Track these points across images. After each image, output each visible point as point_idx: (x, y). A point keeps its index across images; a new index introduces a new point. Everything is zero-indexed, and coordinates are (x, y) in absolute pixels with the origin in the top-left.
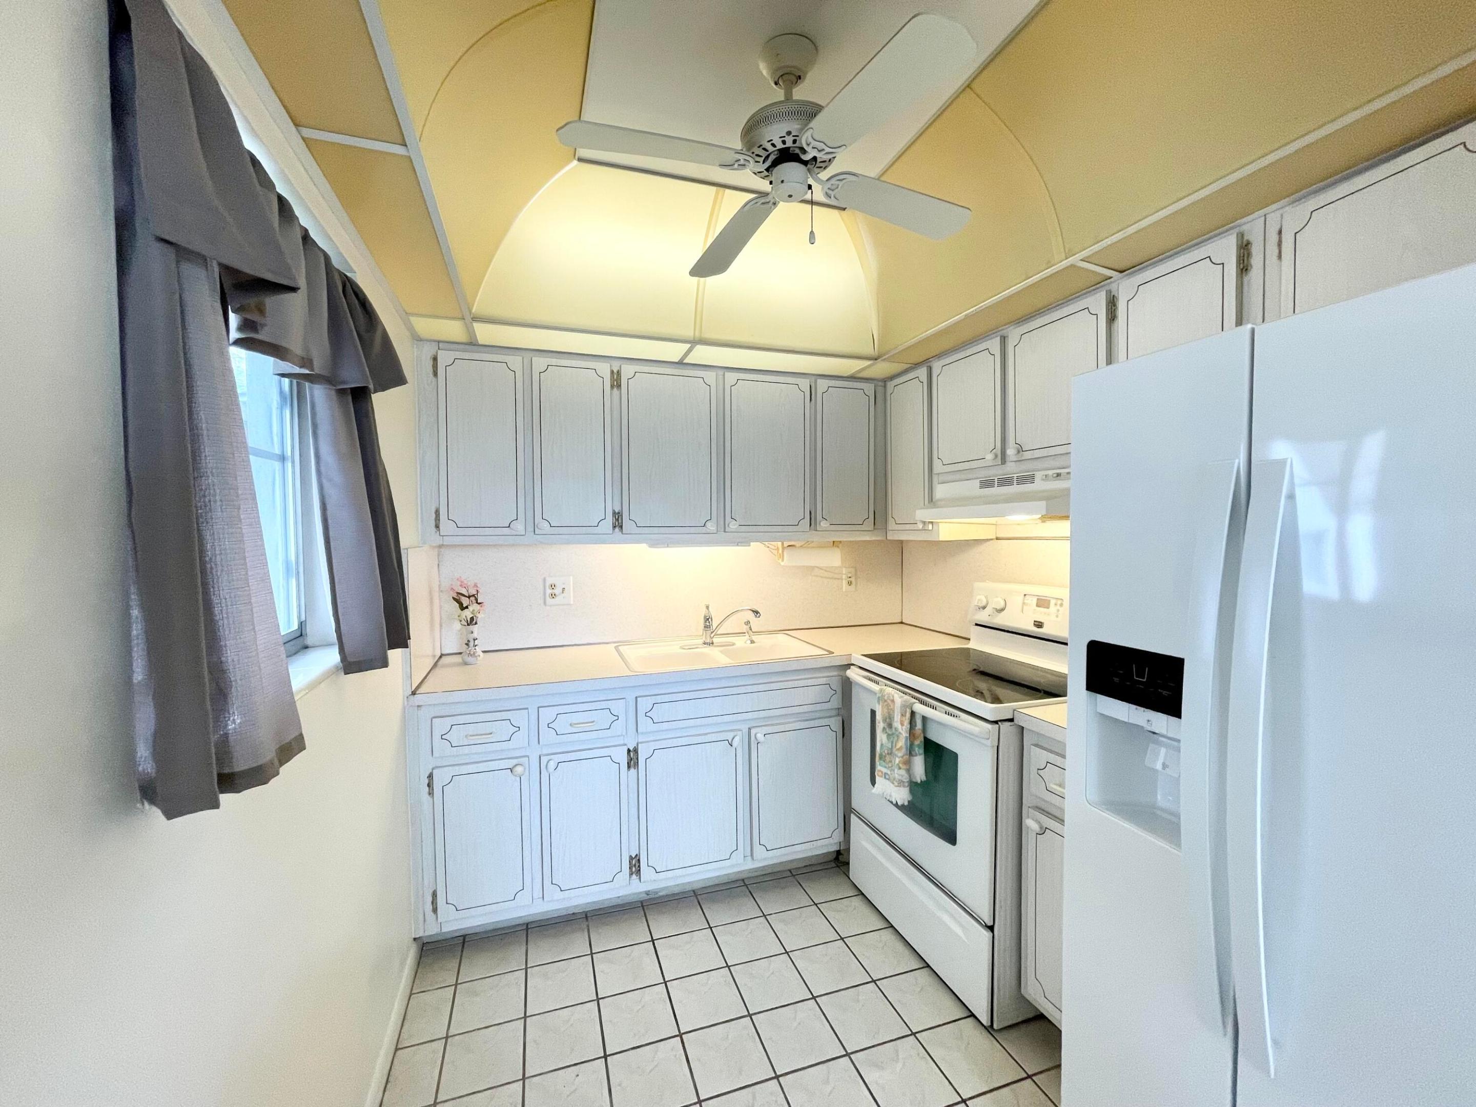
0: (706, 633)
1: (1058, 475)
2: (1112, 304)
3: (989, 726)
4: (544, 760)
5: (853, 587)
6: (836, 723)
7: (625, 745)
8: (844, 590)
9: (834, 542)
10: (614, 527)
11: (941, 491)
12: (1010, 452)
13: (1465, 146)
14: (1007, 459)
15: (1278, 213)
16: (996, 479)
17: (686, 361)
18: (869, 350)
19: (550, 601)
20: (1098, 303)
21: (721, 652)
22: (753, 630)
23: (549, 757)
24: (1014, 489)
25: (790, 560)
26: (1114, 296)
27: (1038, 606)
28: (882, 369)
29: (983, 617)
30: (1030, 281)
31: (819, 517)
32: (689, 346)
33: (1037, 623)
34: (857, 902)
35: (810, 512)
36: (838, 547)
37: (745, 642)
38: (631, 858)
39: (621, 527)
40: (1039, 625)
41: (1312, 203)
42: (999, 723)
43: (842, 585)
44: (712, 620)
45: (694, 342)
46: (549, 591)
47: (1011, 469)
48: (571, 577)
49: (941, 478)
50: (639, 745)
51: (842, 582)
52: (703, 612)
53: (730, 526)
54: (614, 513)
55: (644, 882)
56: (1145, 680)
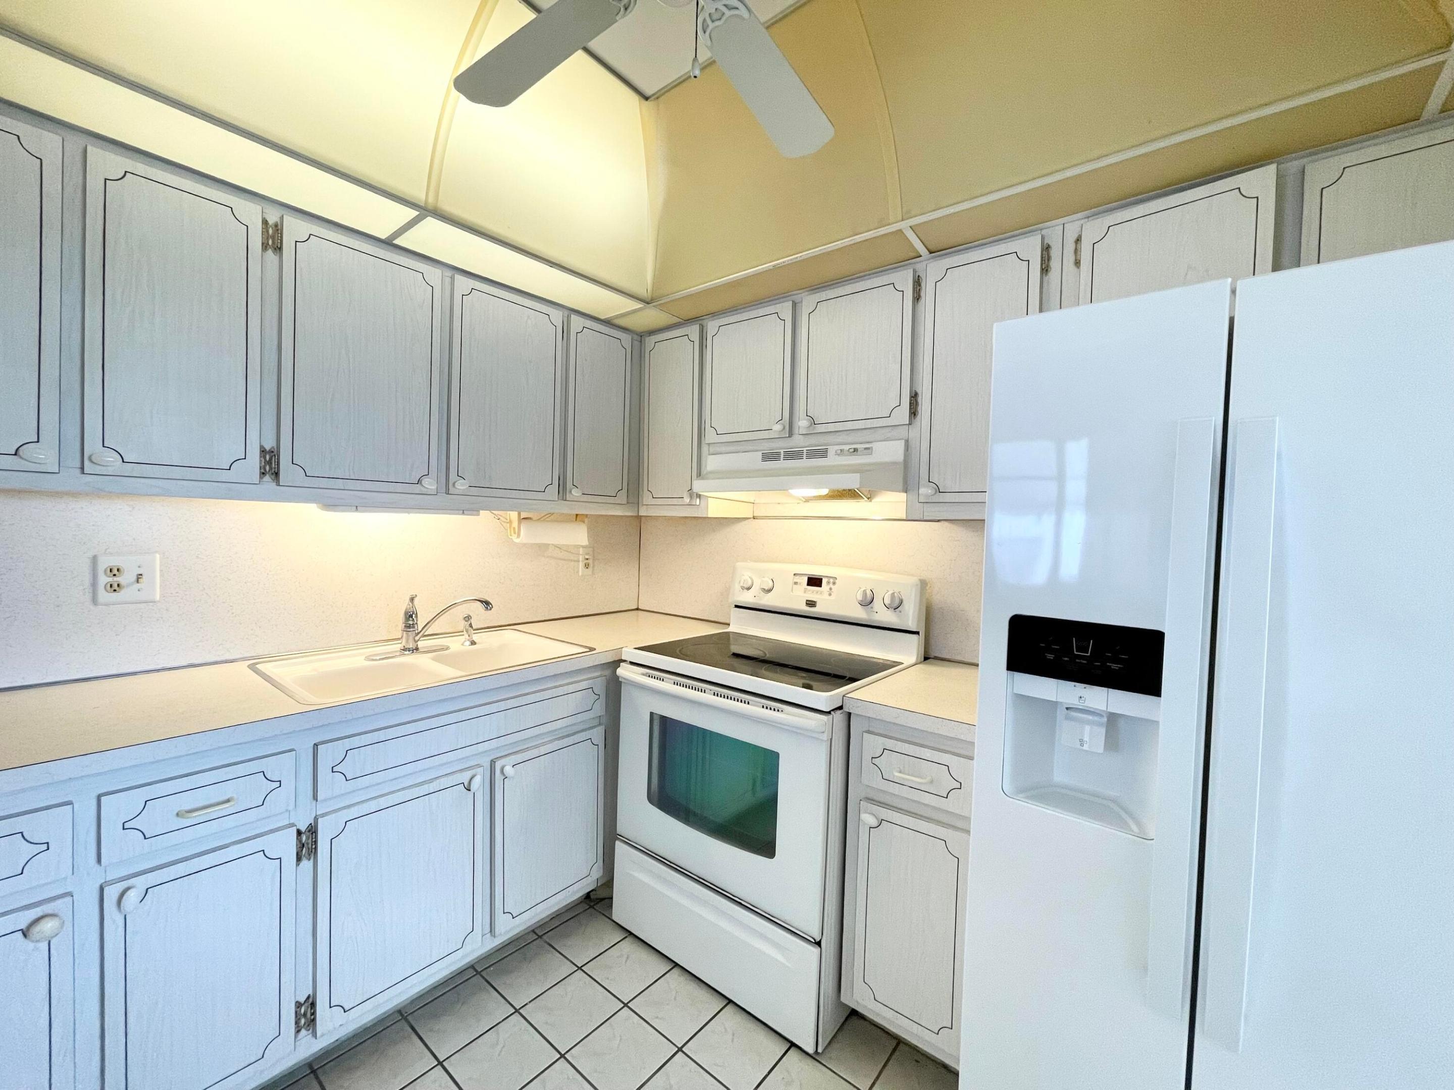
0: (408, 636)
1: (855, 450)
2: (917, 283)
3: (824, 718)
4: (112, 893)
5: (589, 571)
6: (598, 734)
7: (292, 825)
8: (580, 574)
9: (577, 515)
10: (263, 474)
11: (712, 463)
12: (802, 423)
13: (1240, 190)
14: (796, 431)
15: (1079, 223)
16: (782, 451)
17: (397, 242)
18: (642, 292)
19: (104, 595)
20: (904, 279)
21: (434, 659)
22: (474, 627)
23: (124, 885)
24: (805, 463)
25: (526, 535)
26: (919, 276)
27: (808, 585)
28: (651, 317)
29: (747, 598)
30: (858, 238)
31: (569, 484)
32: (414, 213)
33: (810, 603)
34: (627, 946)
35: (559, 477)
36: (584, 522)
37: (463, 645)
38: (299, 1005)
39: (277, 474)
40: (811, 604)
41: (1110, 219)
42: (832, 712)
43: (578, 568)
44: (416, 617)
45: (426, 211)
46: (104, 580)
47: (798, 442)
48: (158, 556)
49: (712, 450)
50: (320, 820)
51: (579, 565)
52: (404, 606)
53: (456, 486)
54: (263, 451)
55: (322, 1035)
56: (1089, 654)
